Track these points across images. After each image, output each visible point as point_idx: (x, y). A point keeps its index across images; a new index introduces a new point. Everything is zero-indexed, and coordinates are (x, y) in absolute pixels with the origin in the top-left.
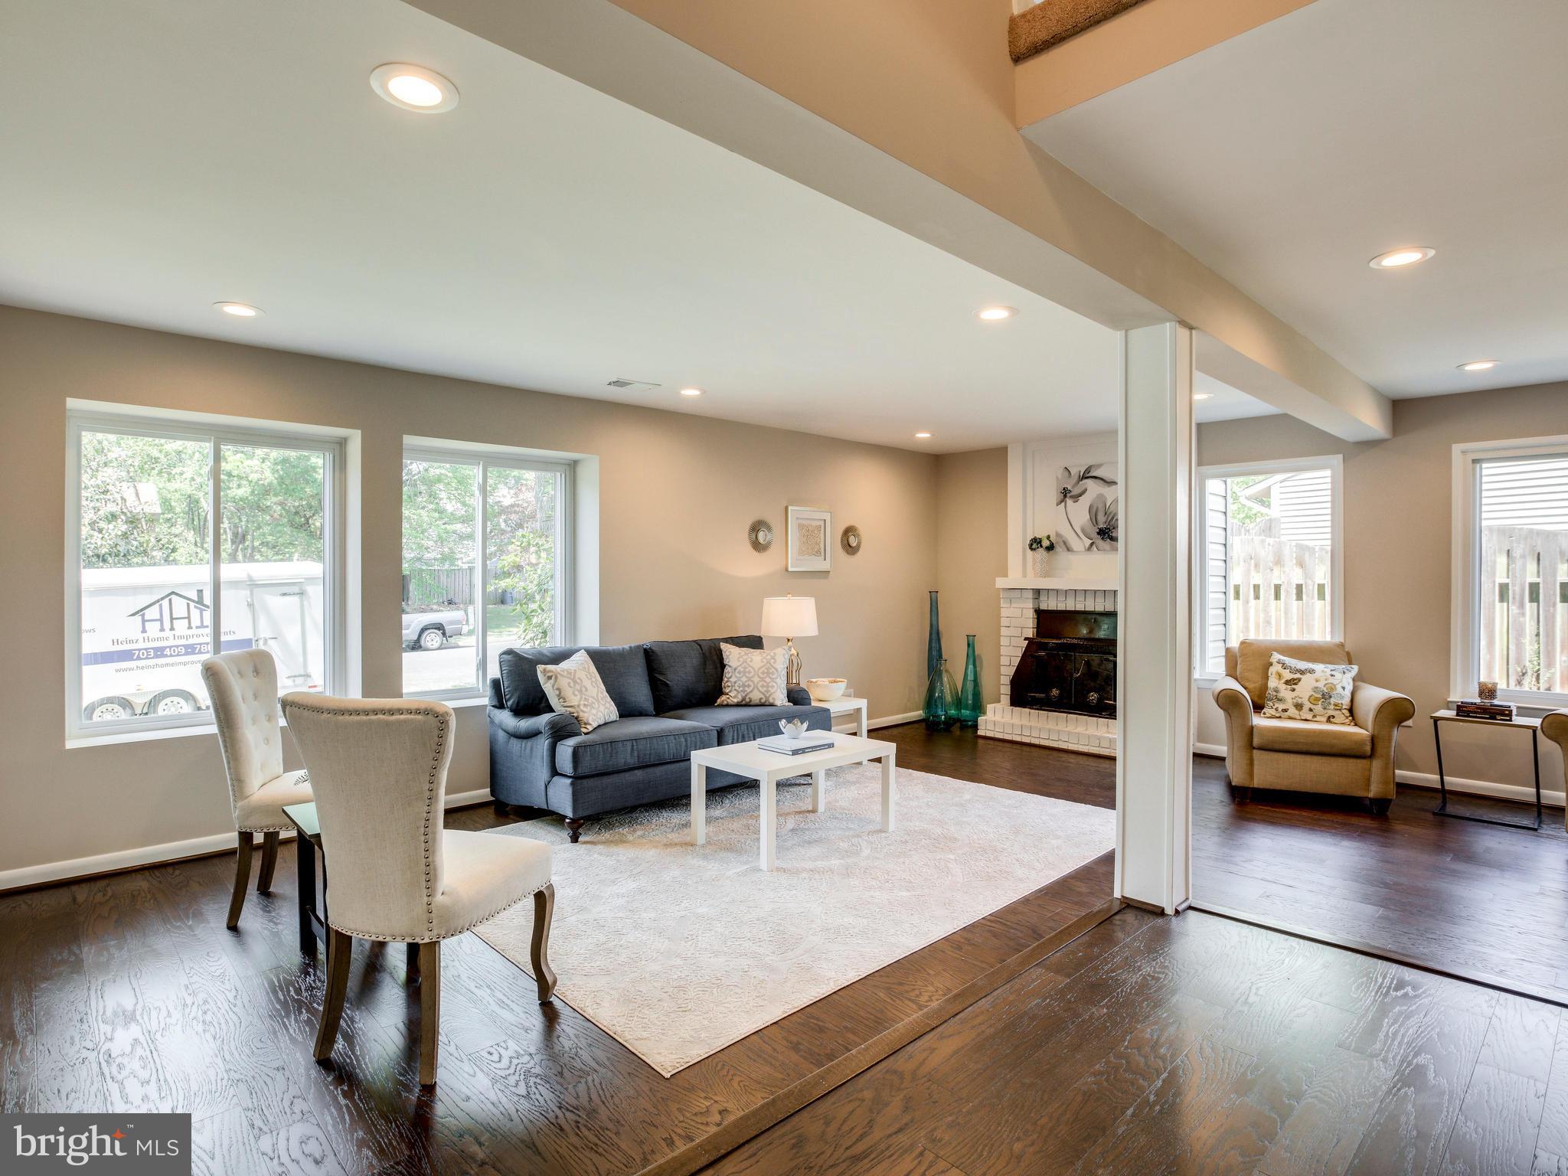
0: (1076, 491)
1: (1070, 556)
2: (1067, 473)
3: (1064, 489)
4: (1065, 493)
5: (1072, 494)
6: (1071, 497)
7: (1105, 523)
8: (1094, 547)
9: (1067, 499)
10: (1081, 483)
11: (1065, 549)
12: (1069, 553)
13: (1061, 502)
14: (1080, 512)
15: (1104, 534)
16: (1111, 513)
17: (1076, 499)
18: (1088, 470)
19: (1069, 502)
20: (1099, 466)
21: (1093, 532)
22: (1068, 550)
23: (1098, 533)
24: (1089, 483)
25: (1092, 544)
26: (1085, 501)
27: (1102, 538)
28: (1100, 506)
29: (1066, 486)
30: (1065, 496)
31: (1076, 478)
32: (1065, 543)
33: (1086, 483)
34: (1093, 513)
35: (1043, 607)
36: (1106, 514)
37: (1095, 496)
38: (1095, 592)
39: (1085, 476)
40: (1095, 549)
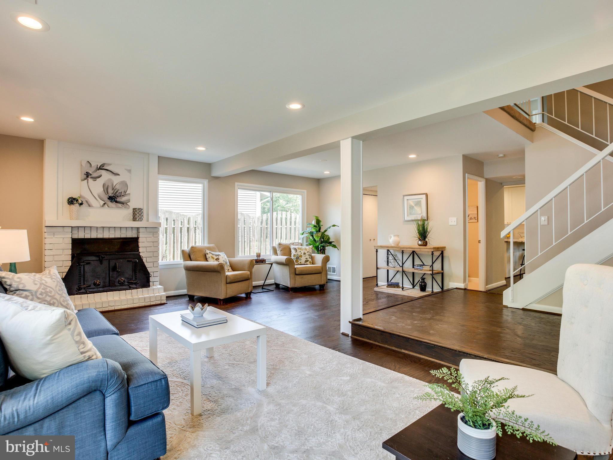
0: (94, 175)
1: (90, 210)
2: (89, 165)
3: (87, 172)
4: (88, 175)
5: (92, 176)
6: (92, 178)
7: (113, 193)
8: (106, 204)
9: (89, 179)
10: (98, 171)
11: (88, 206)
12: (89, 207)
13: (85, 179)
14: (97, 187)
15: (112, 199)
16: (116, 189)
17: (95, 179)
18: (103, 165)
19: (90, 180)
20: (109, 165)
21: (106, 197)
22: (89, 206)
23: (108, 199)
24: (103, 172)
25: (105, 204)
26: (100, 182)
27: (111, 201)
28: (110, 185)
29: (88, 171)
30: (87, 177)
31: (95, 168)
32: (87, 202)
33: (101, 172)
34: (106, 188)
35: (75, 237)
36: (113, 189)
37: (107, 179)
38: (109, 228)
39: (101, 168)
40: (107, 206)
